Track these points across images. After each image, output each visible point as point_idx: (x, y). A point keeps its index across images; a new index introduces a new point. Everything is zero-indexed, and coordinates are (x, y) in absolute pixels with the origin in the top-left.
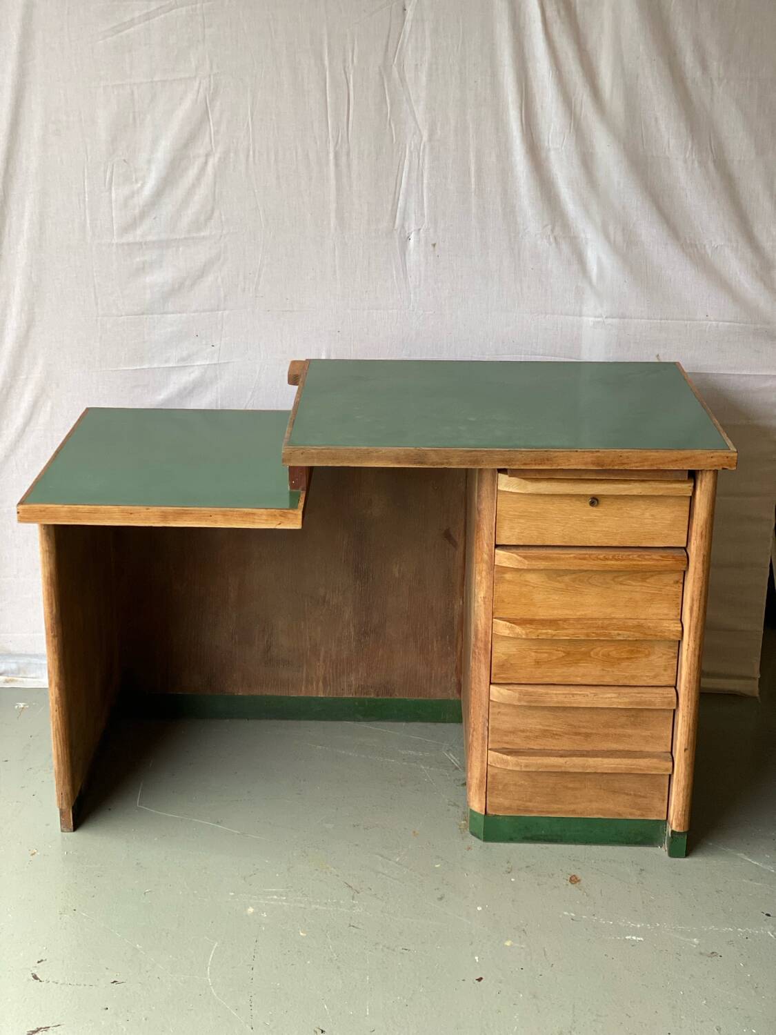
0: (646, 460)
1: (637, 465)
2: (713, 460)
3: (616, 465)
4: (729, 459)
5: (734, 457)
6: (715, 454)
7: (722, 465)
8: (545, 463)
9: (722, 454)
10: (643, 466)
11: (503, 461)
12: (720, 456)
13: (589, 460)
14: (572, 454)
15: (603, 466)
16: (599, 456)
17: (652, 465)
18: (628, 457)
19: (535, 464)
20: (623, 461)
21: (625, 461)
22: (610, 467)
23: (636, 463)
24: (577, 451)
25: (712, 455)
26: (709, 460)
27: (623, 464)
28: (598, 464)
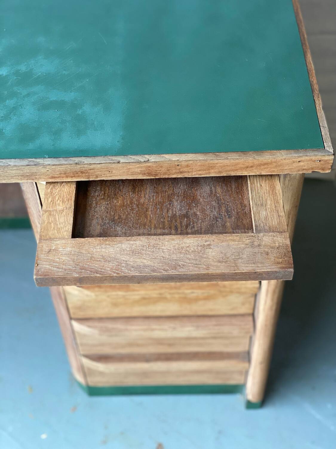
0: (212, 167)
1: (200, 172)
2: (302, 164)
3: (173, 174)
4: (322, 162)
5: (330, 160)
6: (304, 158)
7: (312, 168)
8: (79, 176)
9: (314, 158)
10: (210, 173)
11: (22, 176)
12: (311, 160)
13: (138, 170)
14: (113, 166)
15: (156, 175)
16: (149, 167)
17: (220, 172)
18: (187, 166)
19: (67, 177)
20: (181, 170)
21: (185, 169)
22: (167, 176)
23: (200, 170)
24: (119, 162)
25: (299, 159)
26: (295, 165)
27: (181, 172)
28: (149, 174)
